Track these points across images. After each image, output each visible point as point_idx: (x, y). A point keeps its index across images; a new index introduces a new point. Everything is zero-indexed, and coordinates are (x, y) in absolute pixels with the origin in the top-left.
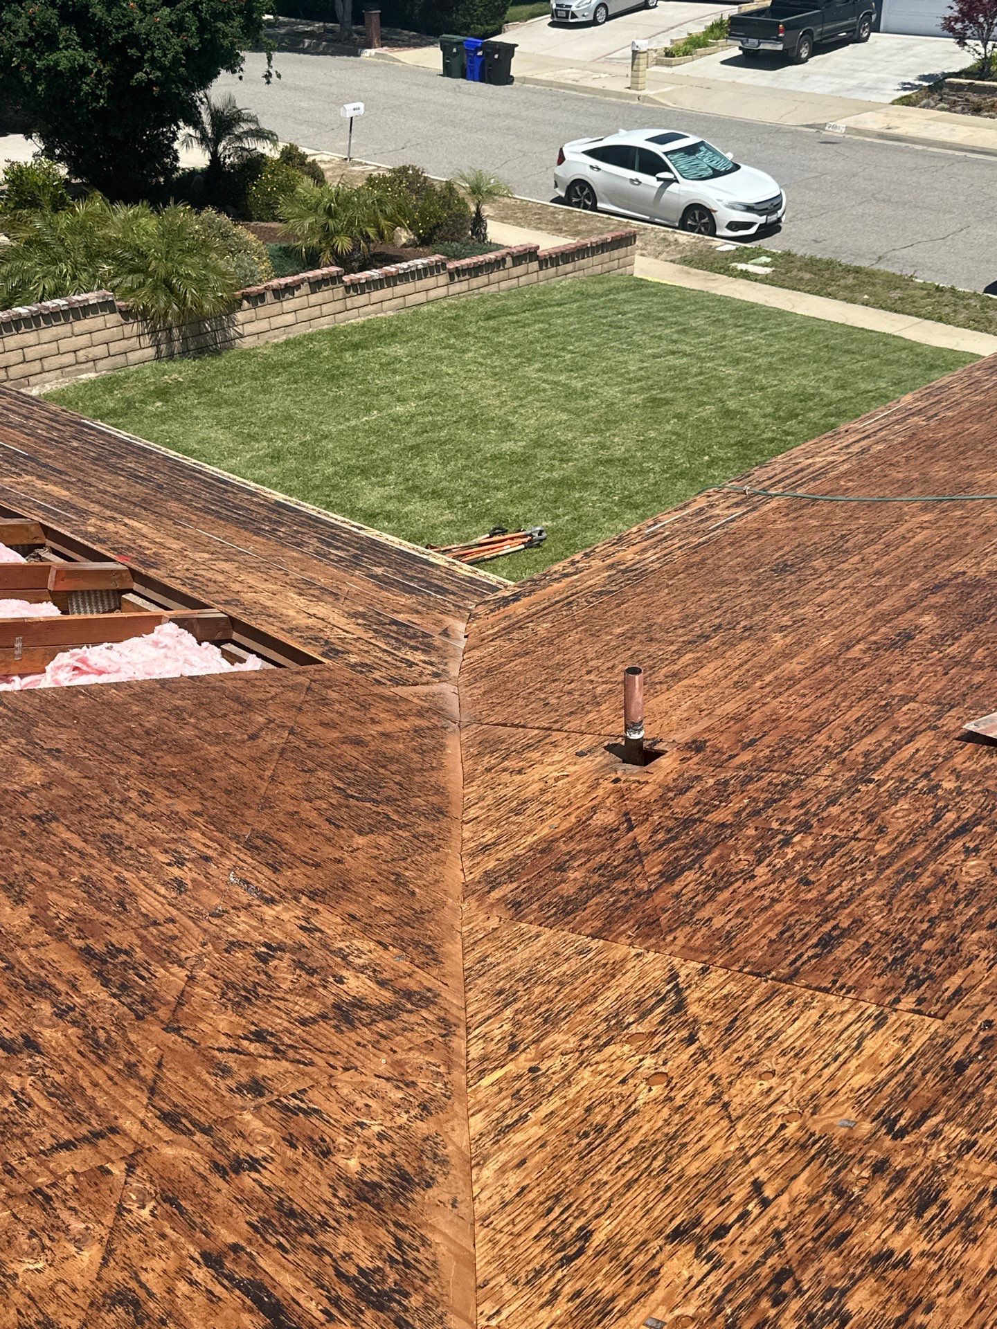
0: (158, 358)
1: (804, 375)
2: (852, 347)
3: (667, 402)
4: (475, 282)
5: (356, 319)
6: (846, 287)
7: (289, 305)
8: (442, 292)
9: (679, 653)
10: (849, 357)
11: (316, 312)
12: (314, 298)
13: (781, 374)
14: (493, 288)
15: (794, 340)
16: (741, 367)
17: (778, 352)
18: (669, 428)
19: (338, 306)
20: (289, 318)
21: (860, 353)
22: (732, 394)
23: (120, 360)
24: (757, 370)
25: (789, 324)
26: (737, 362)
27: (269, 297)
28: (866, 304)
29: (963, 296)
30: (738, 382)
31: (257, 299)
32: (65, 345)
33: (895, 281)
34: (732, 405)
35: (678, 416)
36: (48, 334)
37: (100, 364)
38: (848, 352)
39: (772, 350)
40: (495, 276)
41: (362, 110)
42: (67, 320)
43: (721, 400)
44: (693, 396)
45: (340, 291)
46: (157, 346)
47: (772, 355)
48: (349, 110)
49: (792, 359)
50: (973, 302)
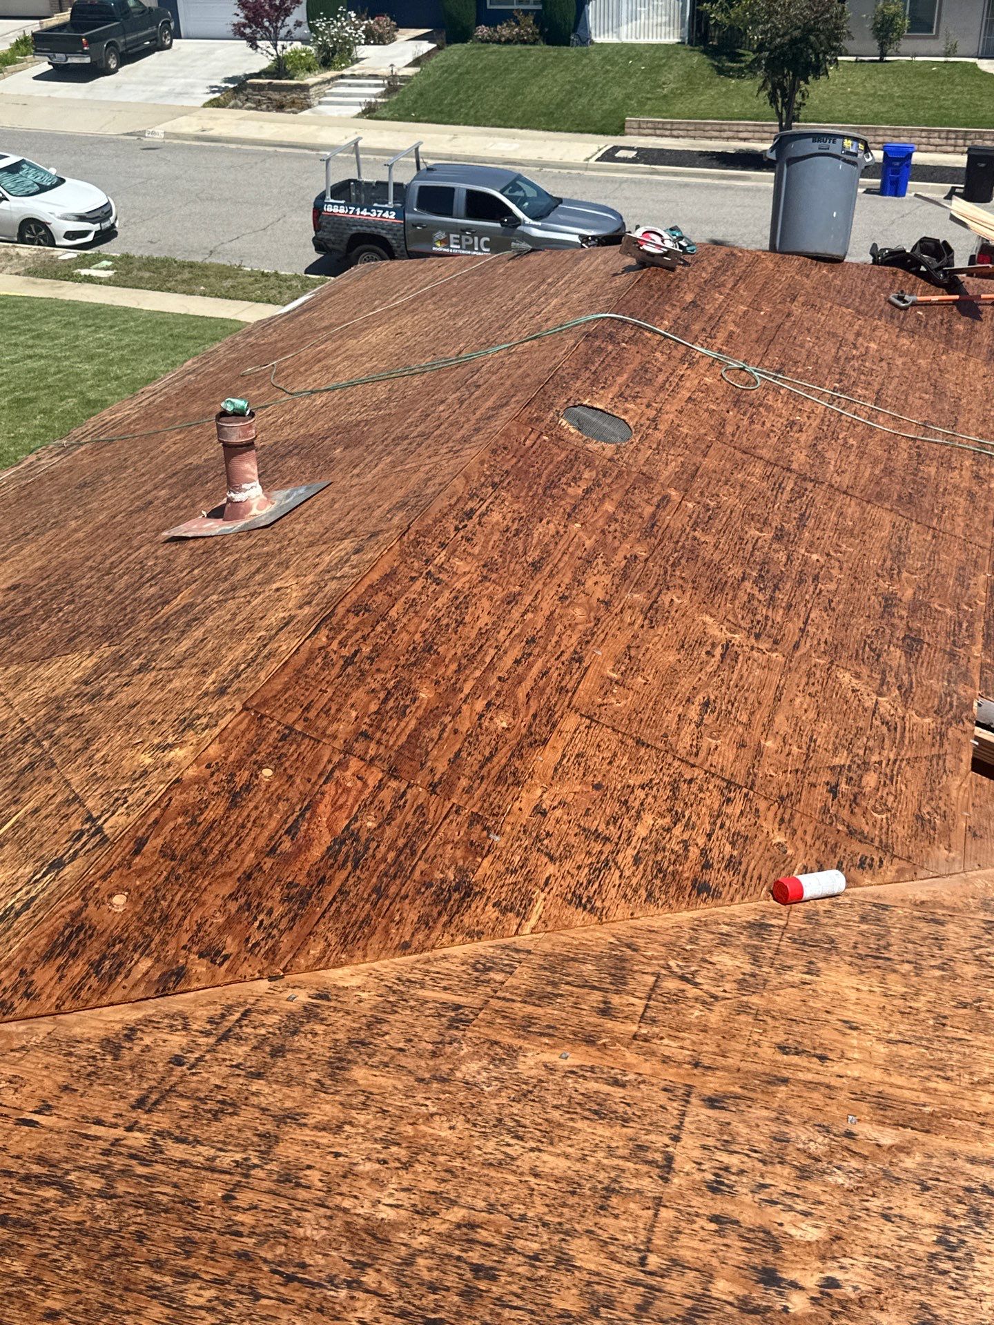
1: (154, 362)
2: (195, 333)
3: (31, 400)
6: (184, 281)
10: (191, 343)
13: (133, 363)
15: (142, 332)
16: (96, 361)
17: (128, 345)
18: (36, 422)
21: (201, 337)
22: (92, 386)
24: (111, 362)
25: (135, 320)
26: (91, 358)
28: (204, 294)
29: (285, 279)
30: (95, 375)
33: (226, 272)
34: (92, 395)
35: (42, 412)
38: (191, 338)
39: (123, 343)
43: (81, 393)
44: (54, 392)
47: (122, 348)
49: (145, 349)
50: (294, 283)
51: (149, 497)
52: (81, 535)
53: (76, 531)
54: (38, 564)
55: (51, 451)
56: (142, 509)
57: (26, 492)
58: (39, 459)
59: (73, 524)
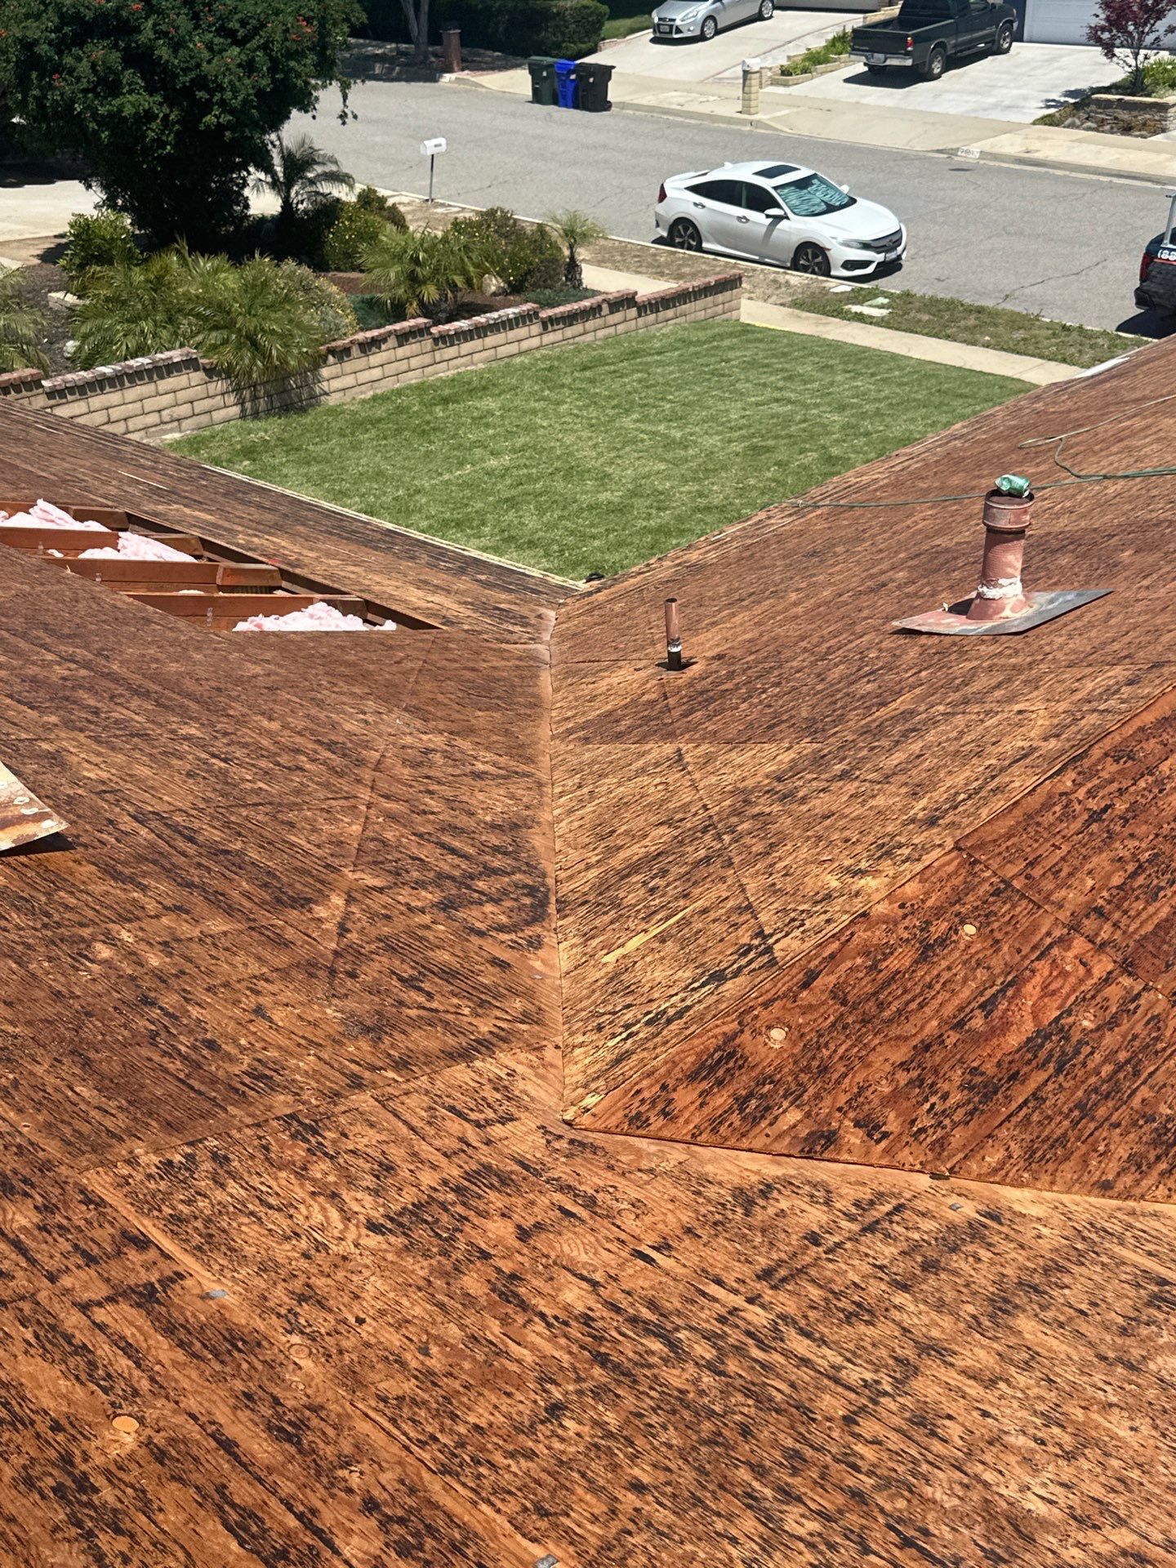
0: (243, 416)
1: (912, 420)
2: (966, 391)
3: (768, 450)
4: (570, 331)
5: (445, 372)
6: (967, 328)
7: (375, 359)
8: (535, 342)
9: (719, 611)
10: (961, 401)
11: (403, 365)
12: (402, 352)
13: (888, 419)
14: (589, 338)
15: (906, 384)
16: (847, 413)
17: (887, 398)
18: (769, 475)
19: (427, 359)
20: (376, 373)
21: (973, 397)
22: (837, 441)
23: (204, 419)
24: (864, 416)
25: (901, 369)
26: (842, 408)
27: (355, 351)
28: (987, 346)
29: (1089, 335)
30: (843, 428)
31: (343, 354)
32: (149, 404)
33: (1018, 321)
34: (835, 451)
35: (779, 464)
36: (133, 393)
37: (185, 424)
38: (961, 396)
39: (883, 394)
40: (590, 324)
41: (444, 148)
42: (151, 379)
43: (824, 447)
44: (795, 443)
45: (428, 344)
46: (243, 404)
47: (880, 401)
48: (430, 146)
49: (904, 404)
50: (1100, 341)
51: (883, 578)
52: (800, 610)
53: (795, 604)
54: (747, 636)
55: (783, 510)
56: (872, 590)
57: (748, 553)
58: (769, 518)
59: (793, 596)
